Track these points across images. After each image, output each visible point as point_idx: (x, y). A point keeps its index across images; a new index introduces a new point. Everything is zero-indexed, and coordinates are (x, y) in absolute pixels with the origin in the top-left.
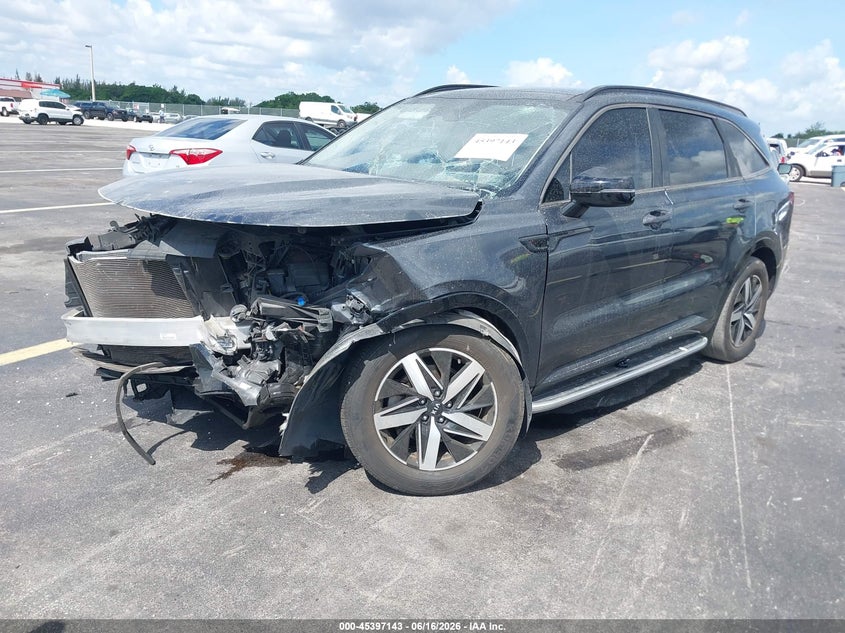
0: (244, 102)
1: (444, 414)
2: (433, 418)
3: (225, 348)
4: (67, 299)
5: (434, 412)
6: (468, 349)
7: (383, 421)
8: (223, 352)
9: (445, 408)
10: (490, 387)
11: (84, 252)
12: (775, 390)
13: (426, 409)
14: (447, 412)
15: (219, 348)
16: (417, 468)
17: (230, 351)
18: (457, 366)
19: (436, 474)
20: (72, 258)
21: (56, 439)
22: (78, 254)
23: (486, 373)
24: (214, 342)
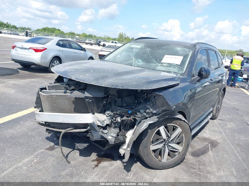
0: (31, 29)
1: (169, 144)
2: (166, 146)
3: (102, 124)
4: (35, 105)
5: (166, 144)
6: (178, 124)
7: (153, 147)
8: (101, 125)
9: (170, 142)
10: (183, 135)
11: (44, 90)
12: (231, 128)
13: (164, 143)
14: (170, 143)
15: (100, 124)
16: (161, 161)
17: (104, 125)
18: (174, 129)
19: (167, 163)
20: (40, 92)
21: (31, 155)
22: (42, 91)
23: (182, 131)
24: (98, 122)
